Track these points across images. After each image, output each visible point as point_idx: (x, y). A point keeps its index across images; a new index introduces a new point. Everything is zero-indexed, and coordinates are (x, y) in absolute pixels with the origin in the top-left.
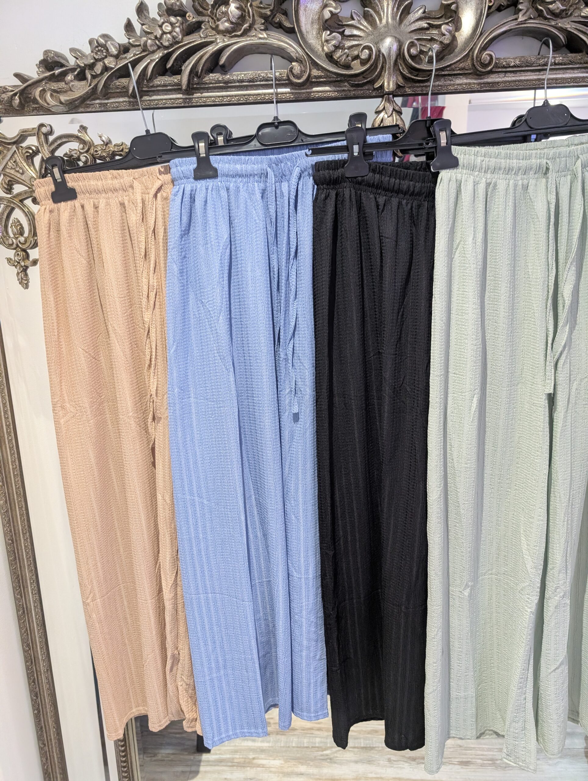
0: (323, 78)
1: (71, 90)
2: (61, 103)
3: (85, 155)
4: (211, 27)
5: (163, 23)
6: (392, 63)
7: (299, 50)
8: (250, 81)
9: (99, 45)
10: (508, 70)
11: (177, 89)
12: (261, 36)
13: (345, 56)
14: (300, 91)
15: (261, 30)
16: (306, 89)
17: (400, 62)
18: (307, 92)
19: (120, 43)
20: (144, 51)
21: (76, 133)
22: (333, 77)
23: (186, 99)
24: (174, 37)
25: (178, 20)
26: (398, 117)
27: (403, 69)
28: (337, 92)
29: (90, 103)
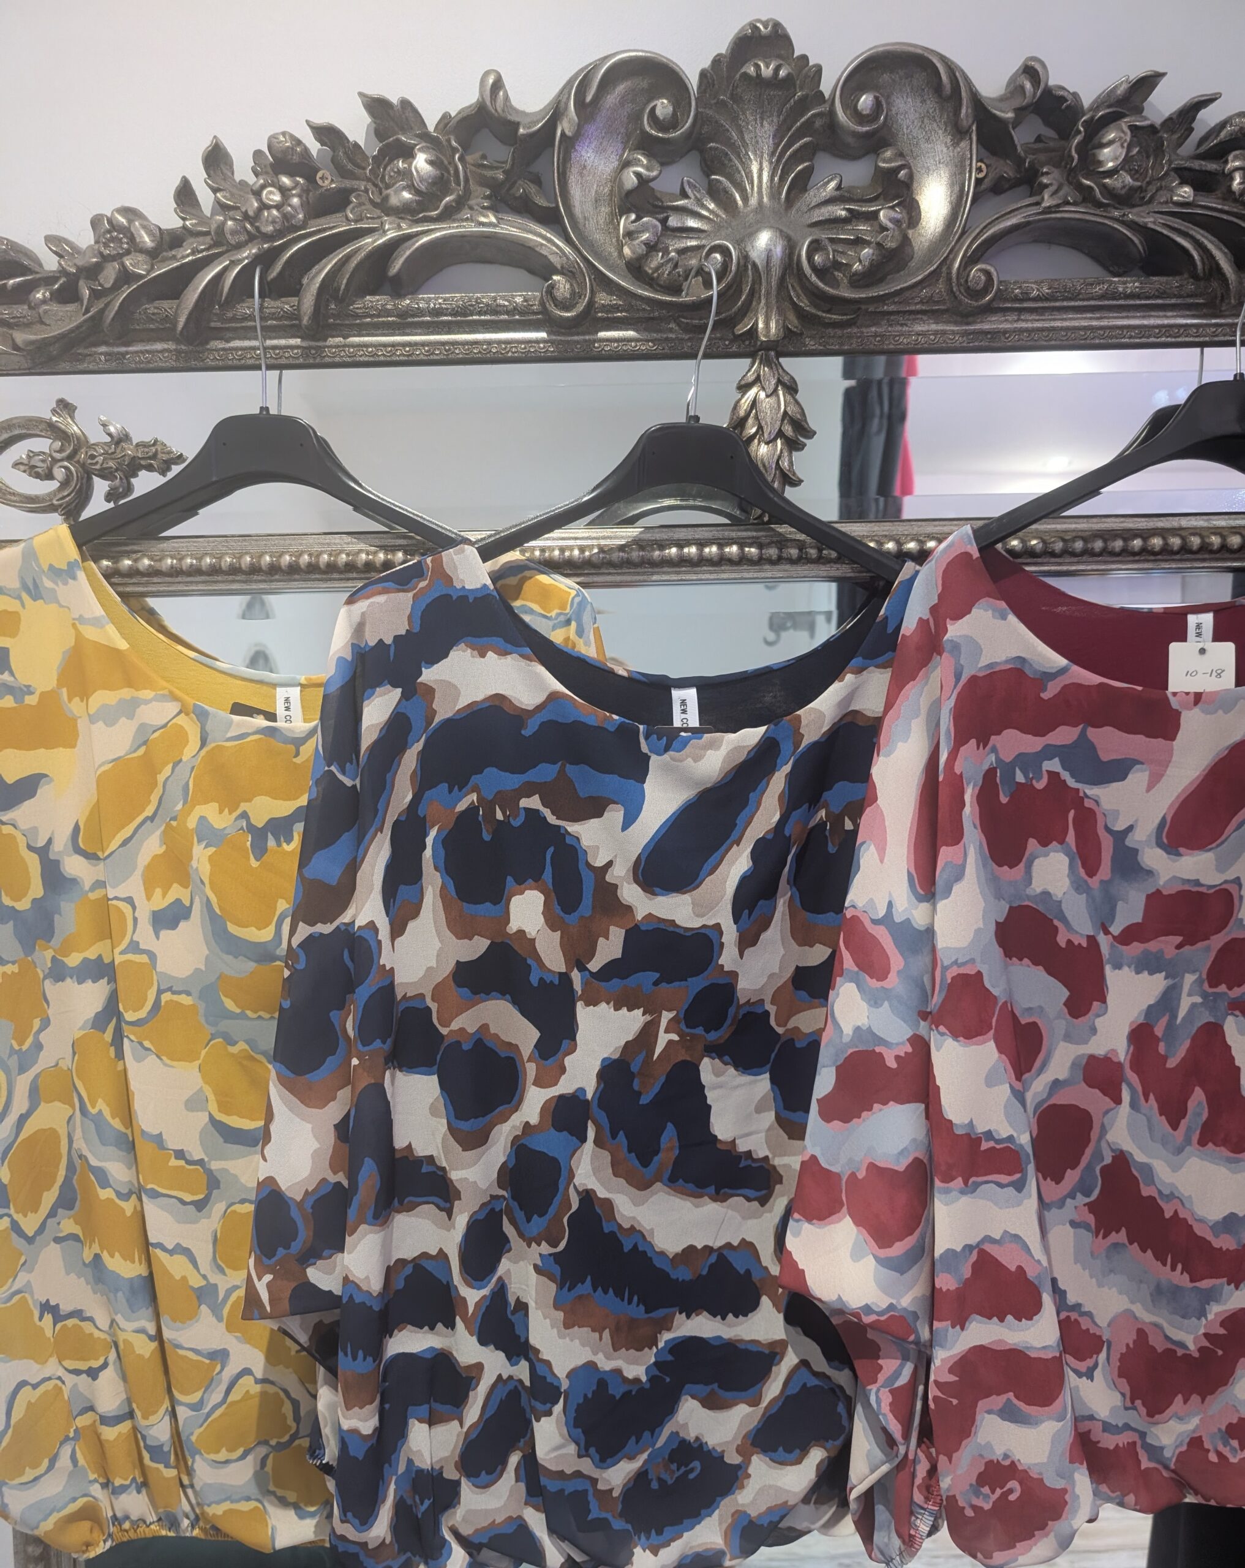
0: (621, 312)
1: (42, 323)
2: (16, 347)
3: (66, 464)
4: (371, 201)
5: (263, 187)
6: (774, 283)
7: (567, 250)
8: (455, 314)
9: (113, 226)
10: (1025, 305)
11: (290, 325)
12: (482, 219)
13: (670, 265)
14: (569, 338)
15: (484, 208)
16: (583, 334)
17: (790, 281)
18: (585, 341)
19: (163, 227)
20: (216, 244)
21: (47, 415)
22: (644, 309)
23: (309, 348)
24: (286, 217)
25: (297, 184)
26: (788, 397)
27: (798, 296)
28: (652, 341)
29: (87, 351)
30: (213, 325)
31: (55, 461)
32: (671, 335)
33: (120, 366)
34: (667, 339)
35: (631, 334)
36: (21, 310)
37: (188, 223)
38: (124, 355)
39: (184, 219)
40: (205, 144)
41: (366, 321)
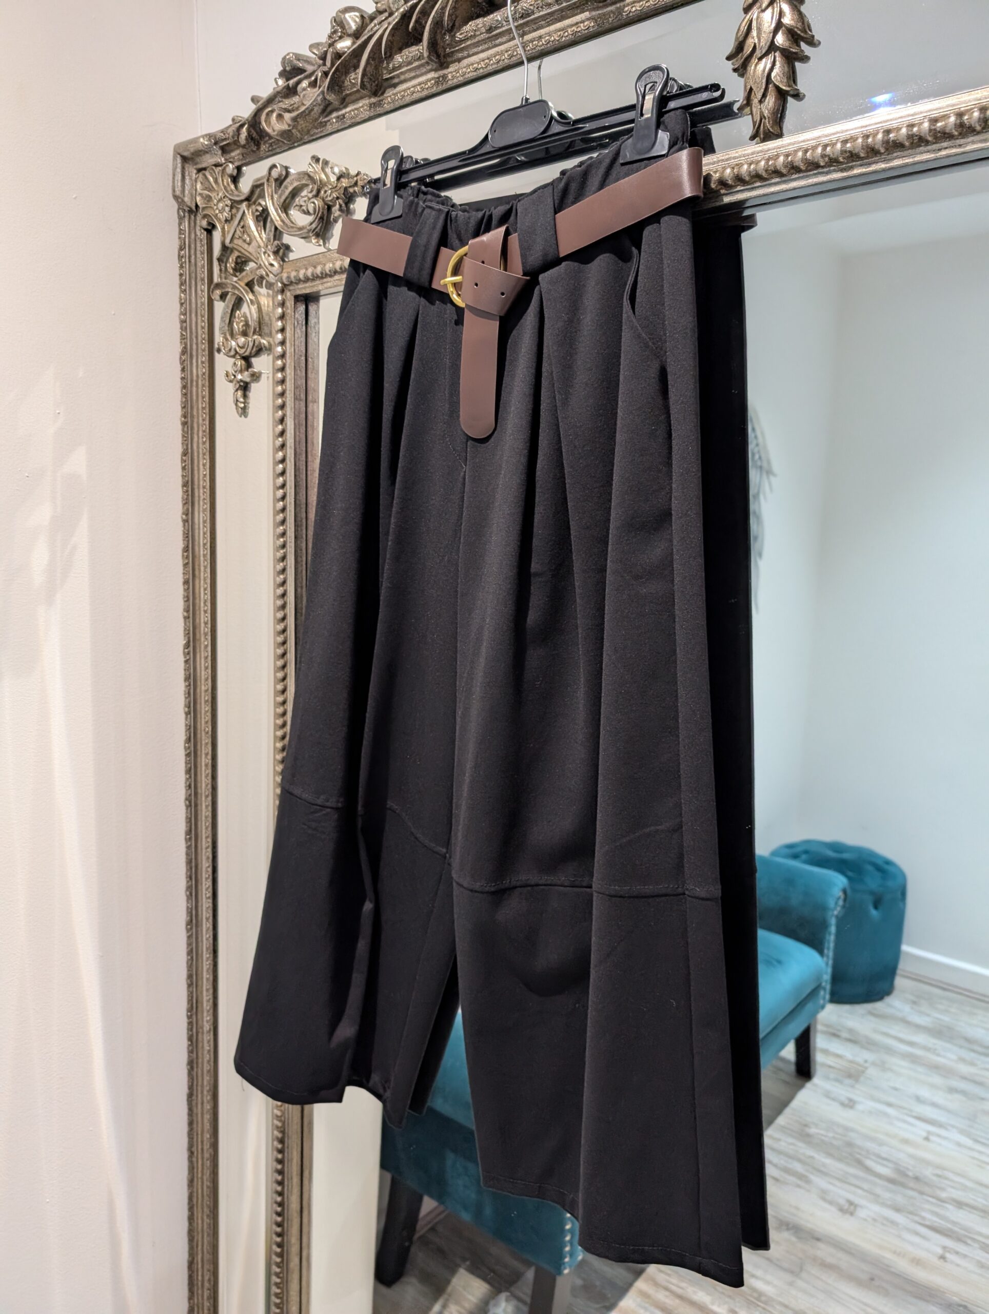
9: (336, 23)
19: (362, 10)
20: (391, 14)
21: (306, 167)
23: (439, 77)
29: (326, 119)
30: (384, 77)
33: (345, 125)
41: (469, 43)
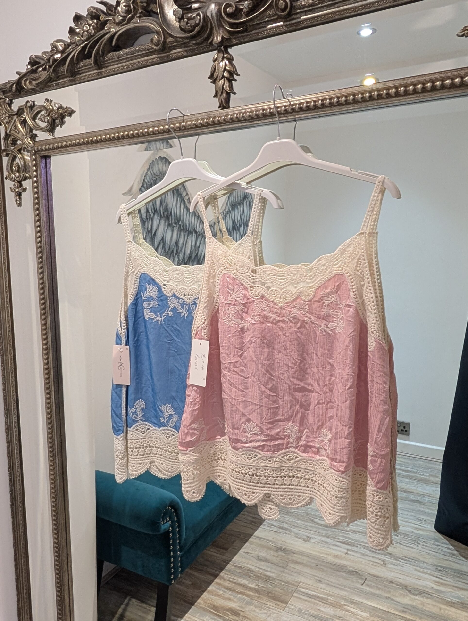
0: (175, 43)
1: (40, 77)
4: (113, 22)
5: (84, 25)
6: (216, 22)
9: (54, 45)
10: (306, 9)
11: (91, 67)
14: (162, 55)
15: (137, 17)
16: (165, 53)
17: (222, 20)
18: (167, 55)
19: (65, 43)
20: (77, 45)
22: (180, 41)
24: (89, 34)
25: (93, 22)
27: (226, 25)
28: (185, 51)
30: (76, 70)
31: (45, 117)
32: (191, 48)
33: (59, 86)
34: (190, 49)
35: (180, 50)
36: (37, 75)
37: (71, 40)
38: (58, 83)
39: (70, 39)
40: (73, 15)
41: (110, 61)
